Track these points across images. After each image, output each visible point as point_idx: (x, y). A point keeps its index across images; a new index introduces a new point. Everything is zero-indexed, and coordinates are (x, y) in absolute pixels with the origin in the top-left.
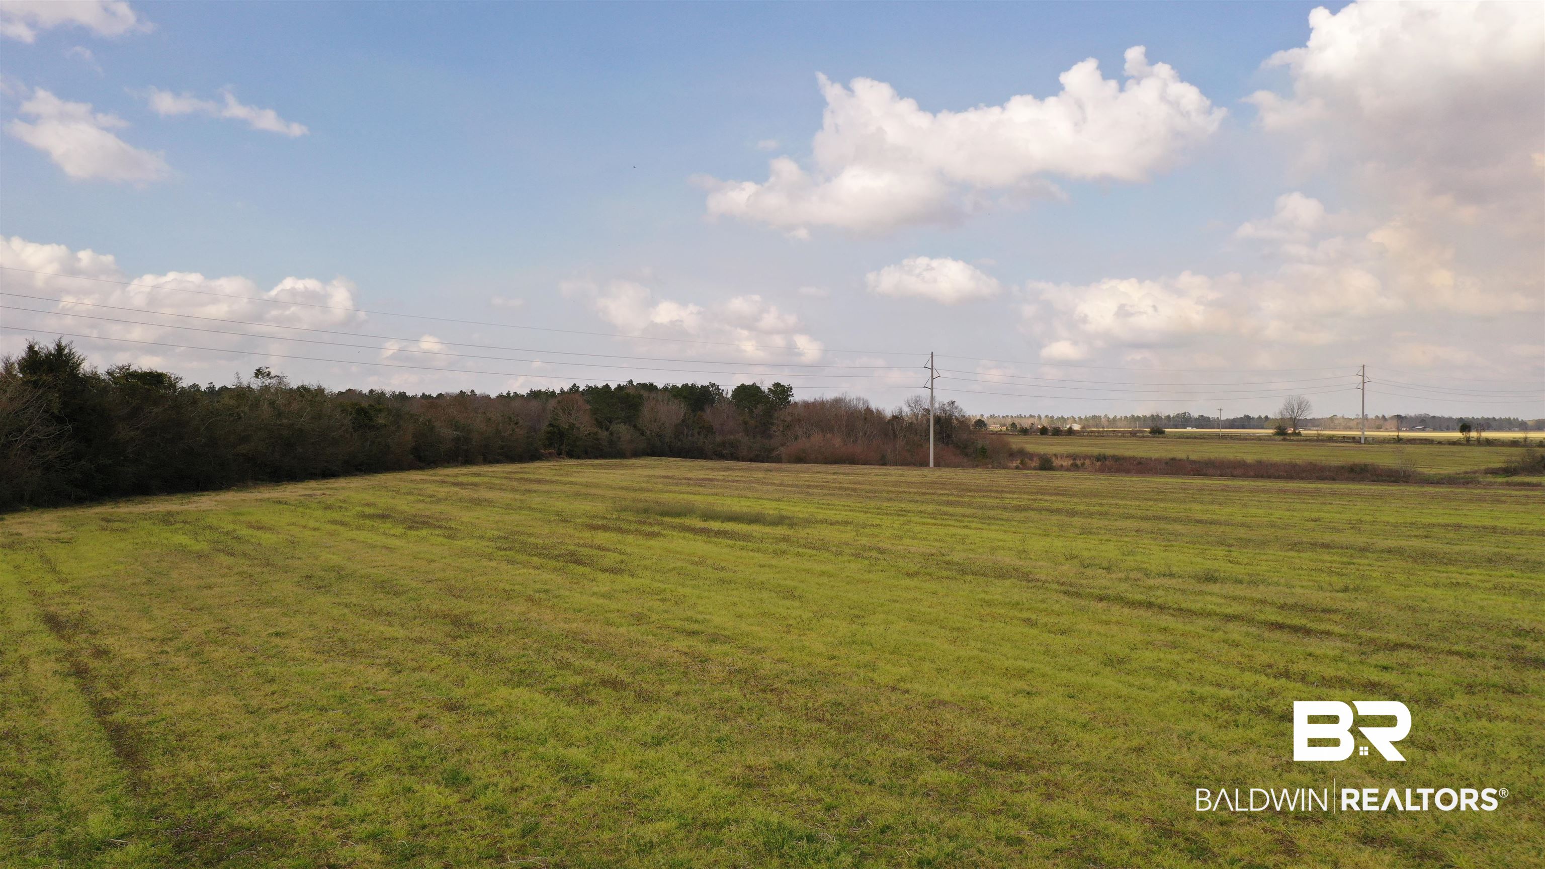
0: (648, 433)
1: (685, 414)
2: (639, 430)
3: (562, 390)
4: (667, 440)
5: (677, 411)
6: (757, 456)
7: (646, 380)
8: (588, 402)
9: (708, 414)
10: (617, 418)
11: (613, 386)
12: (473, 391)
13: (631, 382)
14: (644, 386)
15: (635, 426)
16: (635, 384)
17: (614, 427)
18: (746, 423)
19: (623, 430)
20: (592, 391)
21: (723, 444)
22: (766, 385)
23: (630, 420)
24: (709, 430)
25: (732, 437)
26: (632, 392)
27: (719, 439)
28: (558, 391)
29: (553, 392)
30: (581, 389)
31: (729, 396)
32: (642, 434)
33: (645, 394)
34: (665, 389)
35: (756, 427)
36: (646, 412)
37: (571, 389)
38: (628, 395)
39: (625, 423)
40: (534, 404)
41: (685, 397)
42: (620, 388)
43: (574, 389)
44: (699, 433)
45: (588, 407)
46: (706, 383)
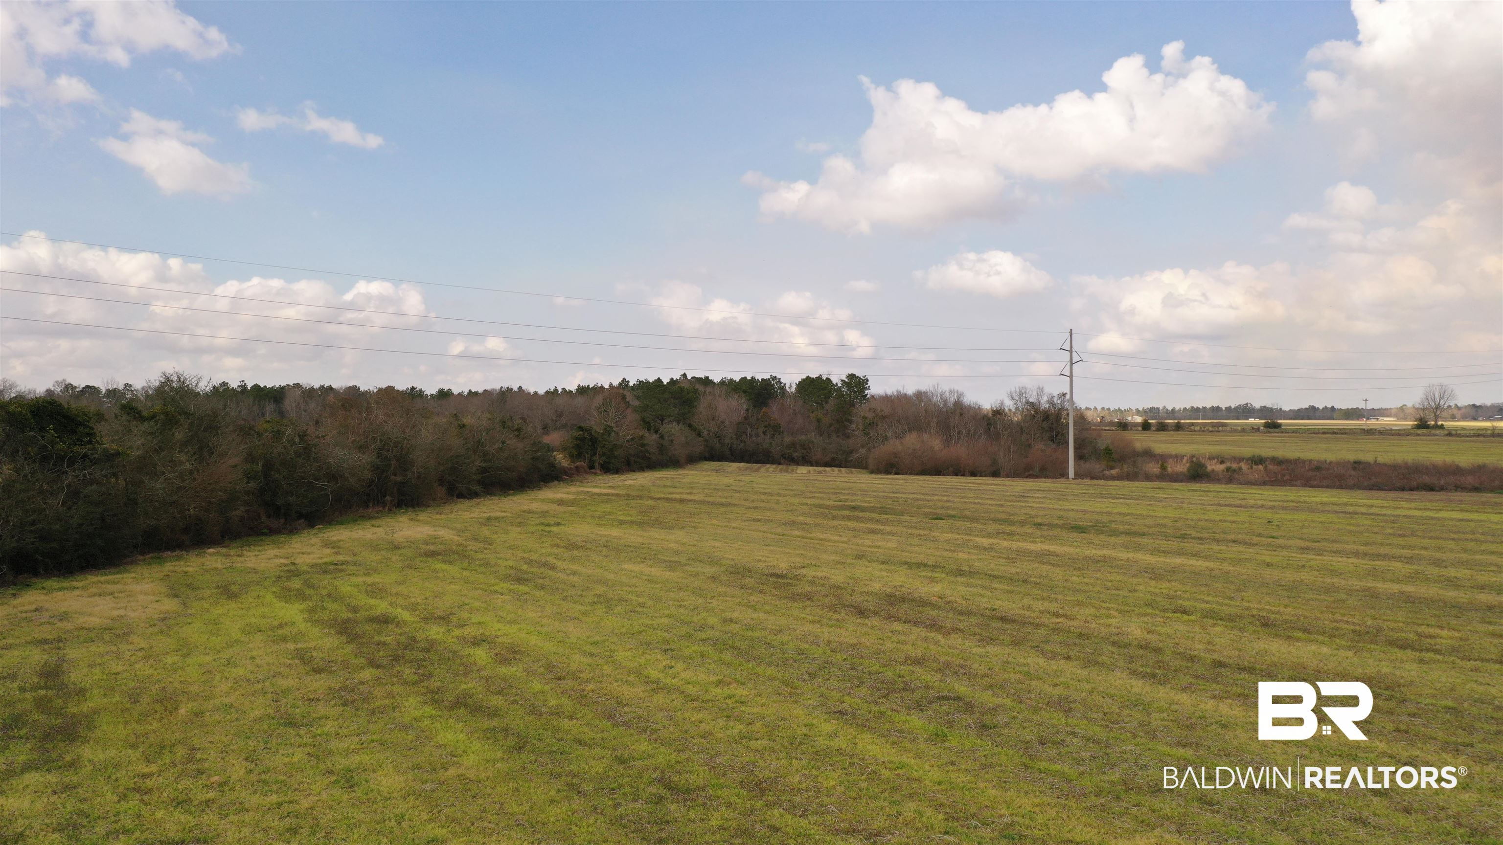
0: (706, 432)
1: (747, 410)
2: (695, 430)
3: (611, 385)
4: (727, 441)
5: (738, 406)
6: (833, 459)
7: (701, 375)
8: (638, 398)
9: (774, 410)
10: (669, 416)
11: (666, 381)
12: (520, 387)
13: (685, 375)
14: (699, 380)
15: (690, 426)
16: (689, 377)
17: (666, 428)
18: (819, 421)
19: (674, 430)
20: (643, 385)
21: (793, 445)
22: (838, 377)
23: (682, 419)
24: (776, 429)
25: (803, 437)
26: (686, 386)
27: (788, 439)
28: (606, 386)
29: (602, 387)
30: (631, 384)
31: (793, 389)
32: (699, 435)
33: (701, 388)
34: (722, 383)
35: (831, 425)
36: (702, 406)
37: (620, 384)
38: (682, 389)
39: (678, 423)
40: (580, 401)
41: (745, 392)
42: (672, 382)
43: (624, 383)
44: (764, 433)
45: (636, 403)
46: (767, 377)
